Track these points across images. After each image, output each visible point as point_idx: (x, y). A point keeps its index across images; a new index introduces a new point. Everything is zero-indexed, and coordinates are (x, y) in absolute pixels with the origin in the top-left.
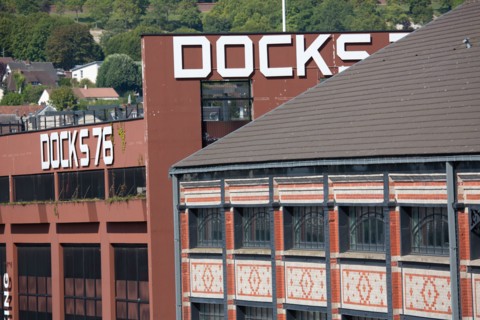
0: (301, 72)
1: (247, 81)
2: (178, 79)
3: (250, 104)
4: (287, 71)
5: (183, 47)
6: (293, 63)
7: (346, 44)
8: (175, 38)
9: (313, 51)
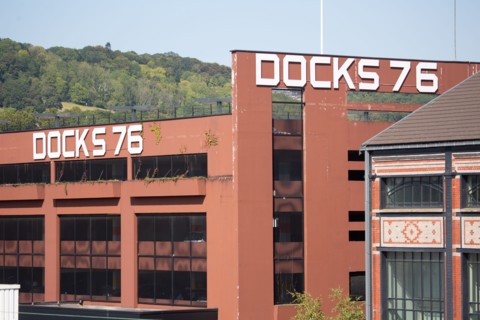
0: (336, 85)
1: (301, 90)
2: (259, 86)
3: (302, 108)
4: (327, 84)
5: (263, 61)
6: (330, 78)
7: (365, 67)
8: (257, 55)
9: (343, 71)
